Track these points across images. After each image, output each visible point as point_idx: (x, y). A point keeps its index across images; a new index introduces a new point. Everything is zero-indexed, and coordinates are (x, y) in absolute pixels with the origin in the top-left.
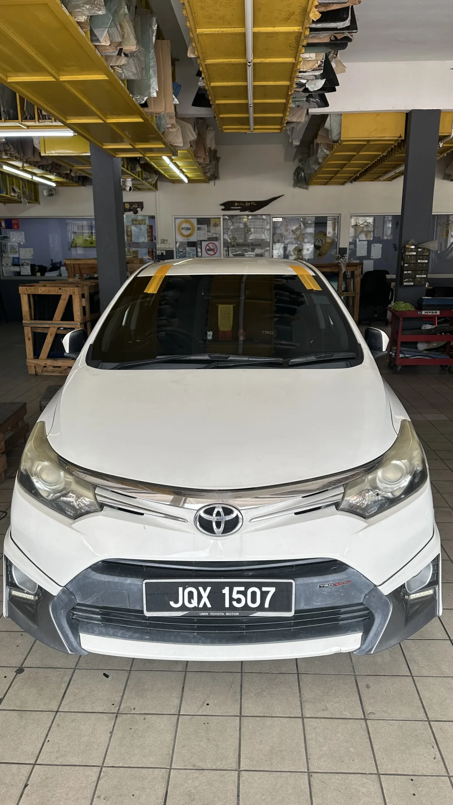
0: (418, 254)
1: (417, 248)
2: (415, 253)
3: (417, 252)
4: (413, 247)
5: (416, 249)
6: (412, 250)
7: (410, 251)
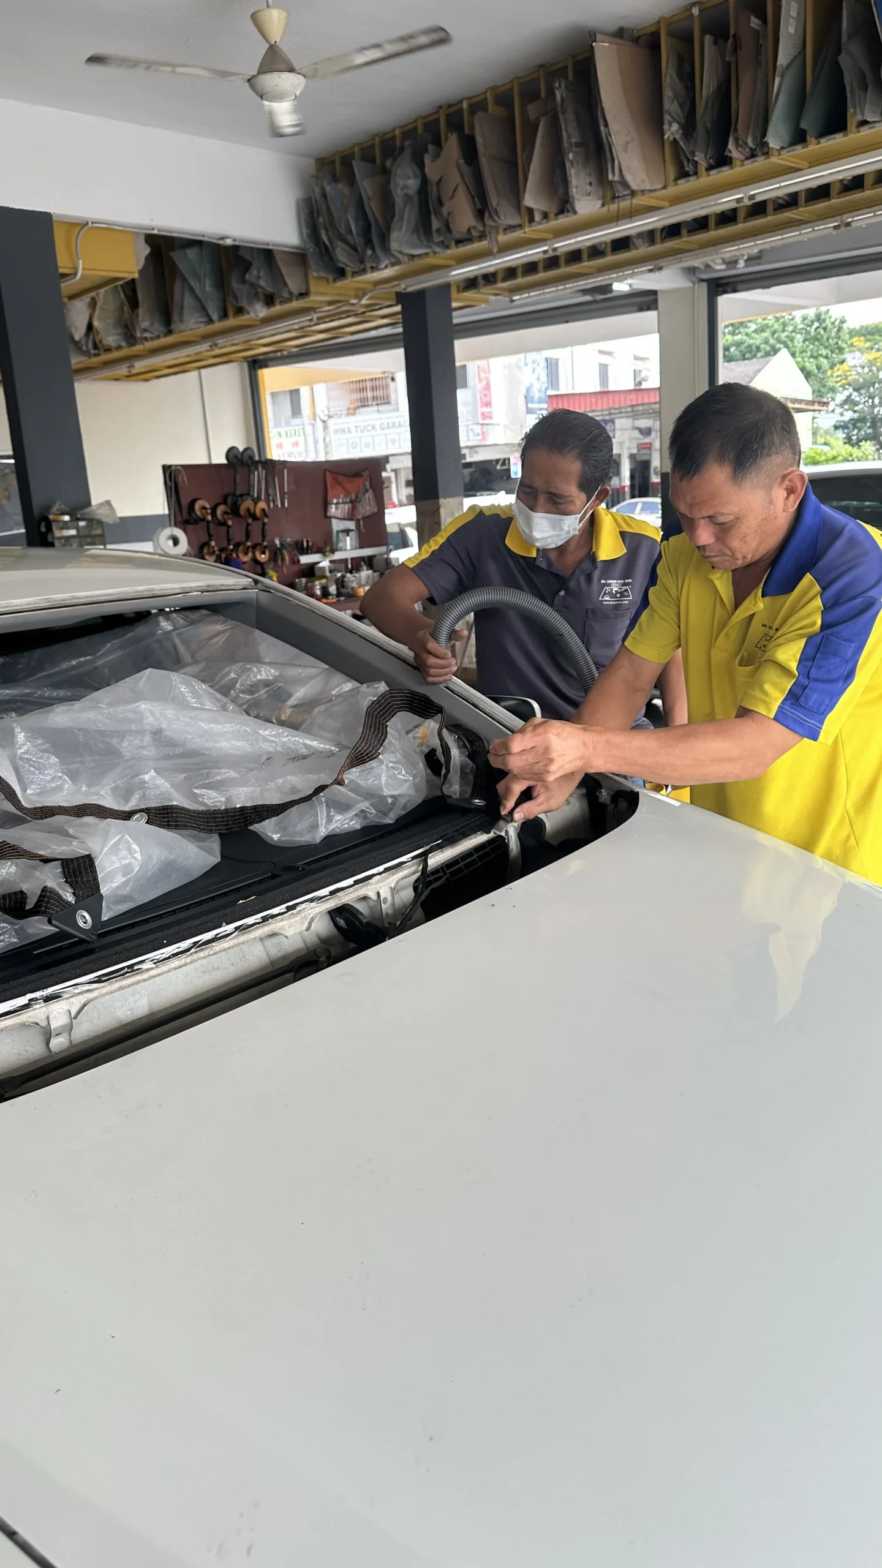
0: (82, 533)
1: (75, 519)
2: (73, 532)
3: (77, 528)
4: (67, 518)
5: (74, 523)
6: (65, 526)
7: (62, 528)
